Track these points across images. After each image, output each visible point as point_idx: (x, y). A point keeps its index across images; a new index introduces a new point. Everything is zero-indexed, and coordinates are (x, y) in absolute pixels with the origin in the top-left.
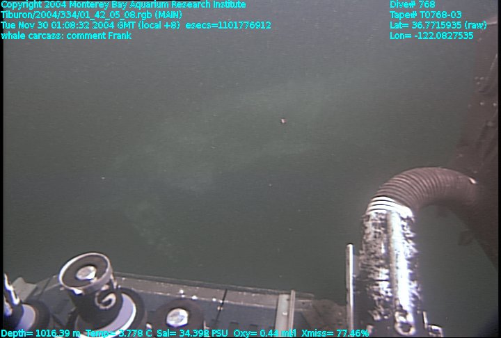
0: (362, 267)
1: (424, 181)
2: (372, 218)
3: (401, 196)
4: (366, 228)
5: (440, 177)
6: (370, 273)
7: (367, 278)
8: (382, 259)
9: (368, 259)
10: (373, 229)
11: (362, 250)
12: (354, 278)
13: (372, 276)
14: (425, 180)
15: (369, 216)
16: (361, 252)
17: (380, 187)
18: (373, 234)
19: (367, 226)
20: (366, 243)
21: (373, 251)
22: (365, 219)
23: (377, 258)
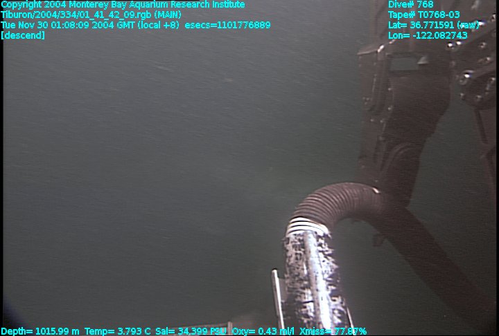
0: (289, 291)
1: (334, 198)
2: (291, 240)
3: (315, 215)
4: (287, 251)
5: (347, 192)
6: (296, 296)
7: (295, 301)
8: (306, 280)
9: (293, 283)
10: (294, 251)
11: (287, 273)
12: (282, 303)
13: (298, 299)
14: (336, 196)
15: (289, 239)
16: (286, 276)
17: (296, 208)
18: (294, 256)
19: (288, 248)
20: (289, 266)
21: (296, 274)
22: (285, 242)
23: (301, 280)
